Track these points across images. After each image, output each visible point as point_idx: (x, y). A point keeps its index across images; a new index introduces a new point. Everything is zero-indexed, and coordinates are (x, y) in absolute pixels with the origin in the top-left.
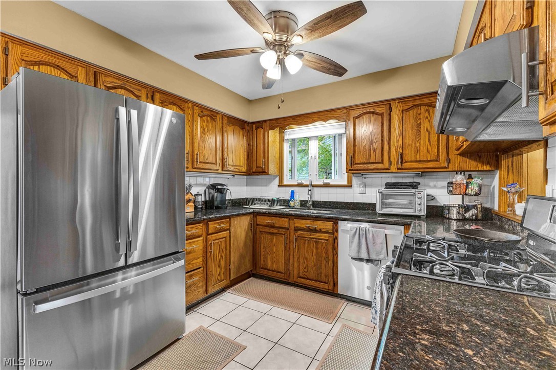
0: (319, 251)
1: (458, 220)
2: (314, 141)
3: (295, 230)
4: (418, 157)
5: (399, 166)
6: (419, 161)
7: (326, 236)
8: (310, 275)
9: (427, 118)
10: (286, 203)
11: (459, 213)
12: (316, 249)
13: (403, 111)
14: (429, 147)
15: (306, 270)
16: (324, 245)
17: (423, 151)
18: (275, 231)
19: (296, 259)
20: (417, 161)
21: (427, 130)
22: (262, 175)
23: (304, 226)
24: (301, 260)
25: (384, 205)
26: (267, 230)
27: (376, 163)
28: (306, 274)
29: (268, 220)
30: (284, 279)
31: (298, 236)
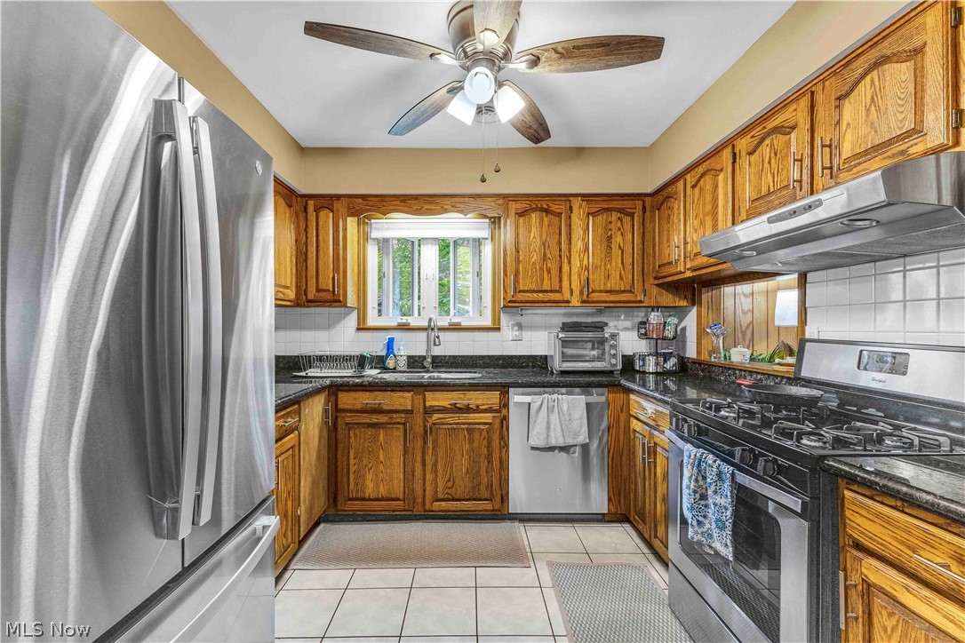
0: (476, 444)
1: (657, 374)
2: (429, 246)
3: (425, 412)
4: (609, 285)
5: (585, 298)
6: (610, 292)
7: (487, 418)
8: (459, 493)
9: (619, 229)
10: (380, 362)
11: (657, 364)
12: (470, 442)
13: (588, 214)
14: (622, 272)
15: (450, 484)
16: (485, 433)
17: (615, 276)
18: (383, 419)
19: (429, 468)
20: (607, 292)
21: (620, 247)
22: (330, 306)
23: (446, 404)
24: (440, 469)
25: (565, 358)
26: (366, 419)
27: (551, 291)
28: (449, 491)
29: (365, 399)
30: (404, 511)
31: (434, 424)
